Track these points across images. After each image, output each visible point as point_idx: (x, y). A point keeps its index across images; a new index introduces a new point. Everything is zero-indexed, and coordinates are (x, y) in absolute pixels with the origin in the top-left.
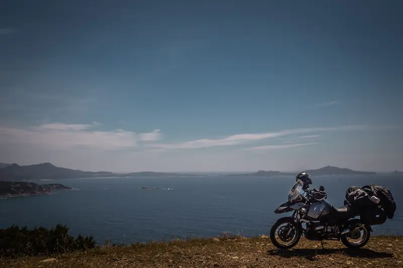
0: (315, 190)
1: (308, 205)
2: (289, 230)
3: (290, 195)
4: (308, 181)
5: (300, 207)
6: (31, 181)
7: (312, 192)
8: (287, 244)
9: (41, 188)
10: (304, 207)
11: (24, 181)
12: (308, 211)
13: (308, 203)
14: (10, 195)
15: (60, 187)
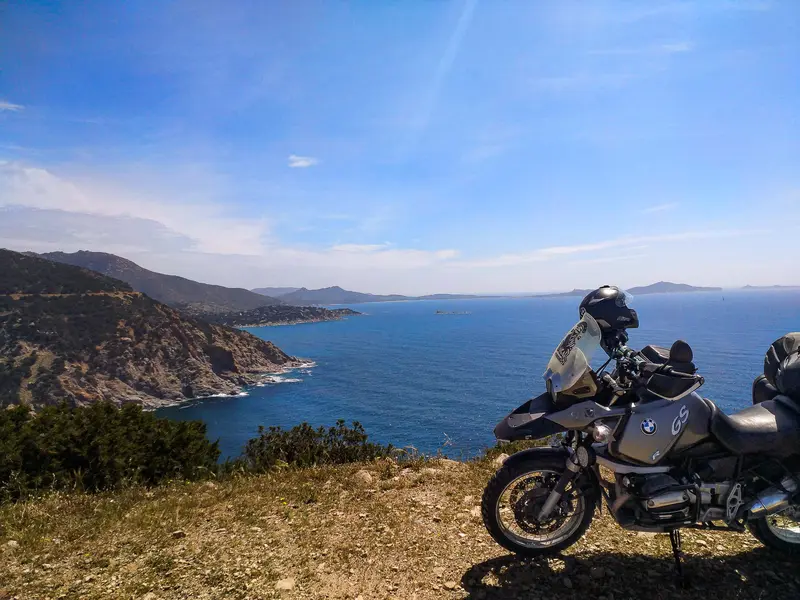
0: (648, 353)
1: (620, 412)
2: (548, 495)
3: (550, 372)
4: (624, 318)
5: (590, 420)
6: (320, 306)
7: (639, 360)
8: (544, 540)
9: (330, 314)
10: (606, 421)
11: (314, 305)
12: (618, 436)
13: (623, 402)
14: (300, 321)
15: (349, 312)
